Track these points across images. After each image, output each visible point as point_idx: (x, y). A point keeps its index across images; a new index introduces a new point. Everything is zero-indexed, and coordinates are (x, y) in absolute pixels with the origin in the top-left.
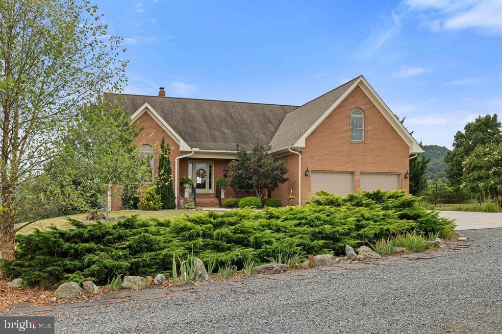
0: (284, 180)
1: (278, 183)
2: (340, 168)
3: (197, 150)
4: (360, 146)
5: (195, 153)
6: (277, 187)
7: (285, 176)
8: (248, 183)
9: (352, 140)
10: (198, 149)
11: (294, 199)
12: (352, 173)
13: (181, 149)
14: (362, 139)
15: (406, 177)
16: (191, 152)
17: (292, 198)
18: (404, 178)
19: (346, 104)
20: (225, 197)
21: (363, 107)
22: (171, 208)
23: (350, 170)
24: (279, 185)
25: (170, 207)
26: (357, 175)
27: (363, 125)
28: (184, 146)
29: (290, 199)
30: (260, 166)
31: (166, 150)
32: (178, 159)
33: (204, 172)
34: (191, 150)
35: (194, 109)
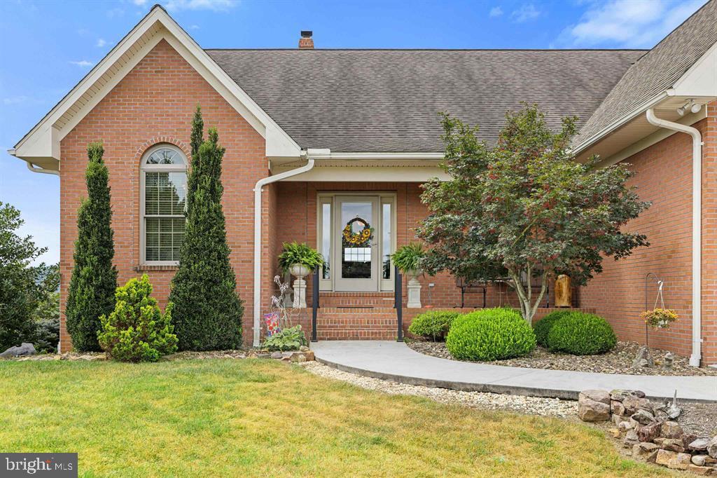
0: (627, 245)
1: (601, 253)
3: (325, 153)
5: (320, 164)
6: (599, 270)
7: (629, 229)
8: (480, 258)
10: (327, 151)
11: (672, 319)
13: (269, 153)
16: (303, 161)
17: (665, 318)
20: (423, 305)
22: (219, 348)
24: (607, 261)
25: (214, 343)
28: (279, 144)
29: (653, 321)
30: (524, 190)
31: (209, 153)
32: (263, 187)
33: (367, 226)
34: (304, 153)
35: (372, 67)
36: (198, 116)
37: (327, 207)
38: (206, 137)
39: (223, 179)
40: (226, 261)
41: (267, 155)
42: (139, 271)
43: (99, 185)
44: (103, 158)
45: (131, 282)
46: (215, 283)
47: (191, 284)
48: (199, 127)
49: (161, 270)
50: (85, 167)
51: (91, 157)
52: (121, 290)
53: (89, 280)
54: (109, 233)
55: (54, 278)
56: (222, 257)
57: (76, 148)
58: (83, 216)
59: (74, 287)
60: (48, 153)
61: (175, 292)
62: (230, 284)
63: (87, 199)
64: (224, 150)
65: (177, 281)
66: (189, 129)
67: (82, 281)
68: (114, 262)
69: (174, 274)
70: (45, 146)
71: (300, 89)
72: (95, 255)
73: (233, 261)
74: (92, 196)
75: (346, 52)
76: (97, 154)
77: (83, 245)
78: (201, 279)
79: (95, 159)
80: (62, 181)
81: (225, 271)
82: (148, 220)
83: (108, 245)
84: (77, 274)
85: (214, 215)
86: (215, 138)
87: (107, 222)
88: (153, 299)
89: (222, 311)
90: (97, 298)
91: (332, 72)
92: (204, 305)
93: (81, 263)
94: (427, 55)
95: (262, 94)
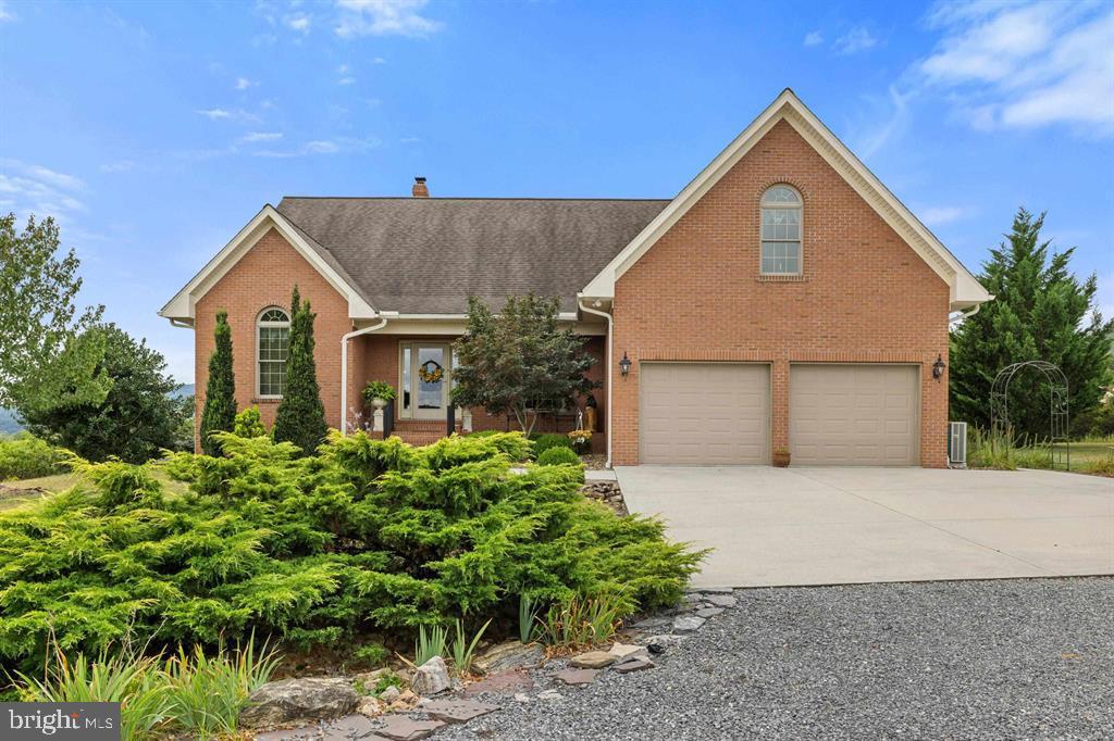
2: (727, 352)
3: (394, 314)
4: (789, 288)
5: (391, 322)
9: (768, 274)
10: (397, 313)
12: (767, 365)
13: (352, 314)
14: (797, 271)
15: (936, 376)
16: (378, 321)
18: (930, 376)
19: (746, 175)
21: (798, 179)
23: (758, 356)
26: (780, 370)
27: (801, 231)
28: (359, 308)
31: (303, 318)
32: (348, 339)
33: (439, 367)
34: (377, 316)
35: (470, 220)
36: (296, 291)
37: (407, 352)
38: (301, 305)
39: (315, 336)
40: (316, 396)
41: (350, 316)
42: (255, 402)
43: (224, 340)
44: (227, 320)
45: (245, 411)
46: (307, 412)
47: (289, 413)
48: (296, 299)
49: (271, 402)
50: (214, 326)
51: (218, 320)
52: (239, 417)
53: (217, 410)
54: (231, 375)
55: (189, 409)
56: (314, 394)
57: (207, 309)
58: (212, 363)
59: (206, 415)
60: (186, 314)
61: (278, 418)
62: (319, 413)
63: (215, 351)
64: (315, 315)
65: (280, 410)
66: (290, 300)
67: (212, 410)
68: (235, 396)
69: (278, 405)
70: (186, 311)
71: (400, 244)
72: (221, 391)
73: (323, 396)
74: (218, 349)
75: (452, 202)
76: (222, 317)
77: (212, 384)
78: (297, 409)
79: (221, 322)
80: (197, 335)
81: (316, 403)
82: (262, 364)
83: (231, 384)
84: (208, 405)
85: (306, 363)
86: (308, 306)
87: (230, 367)
88: (261, 423)
89: (312, 432)
90: (222, 422)
91: (432, 225)
92: (299, 427)
93: (211, 396)
94: (526, 205)
95: (365, 250)
